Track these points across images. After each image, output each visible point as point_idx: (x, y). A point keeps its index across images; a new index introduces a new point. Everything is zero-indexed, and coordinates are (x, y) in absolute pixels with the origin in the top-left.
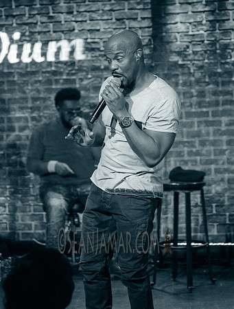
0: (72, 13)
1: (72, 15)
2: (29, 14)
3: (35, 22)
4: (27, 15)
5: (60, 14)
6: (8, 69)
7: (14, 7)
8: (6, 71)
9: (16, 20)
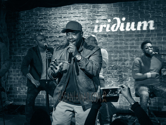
0: (149, 9)
1: (148, 10)
2: (130, 10)
3: (132, 13)
4: (129, 10)
5: (143, 10)
6: (120, 34)
7: (123, 6)
8: (119, 34)
9: (124, 12)
